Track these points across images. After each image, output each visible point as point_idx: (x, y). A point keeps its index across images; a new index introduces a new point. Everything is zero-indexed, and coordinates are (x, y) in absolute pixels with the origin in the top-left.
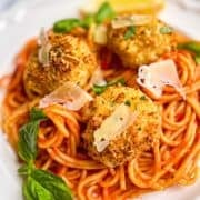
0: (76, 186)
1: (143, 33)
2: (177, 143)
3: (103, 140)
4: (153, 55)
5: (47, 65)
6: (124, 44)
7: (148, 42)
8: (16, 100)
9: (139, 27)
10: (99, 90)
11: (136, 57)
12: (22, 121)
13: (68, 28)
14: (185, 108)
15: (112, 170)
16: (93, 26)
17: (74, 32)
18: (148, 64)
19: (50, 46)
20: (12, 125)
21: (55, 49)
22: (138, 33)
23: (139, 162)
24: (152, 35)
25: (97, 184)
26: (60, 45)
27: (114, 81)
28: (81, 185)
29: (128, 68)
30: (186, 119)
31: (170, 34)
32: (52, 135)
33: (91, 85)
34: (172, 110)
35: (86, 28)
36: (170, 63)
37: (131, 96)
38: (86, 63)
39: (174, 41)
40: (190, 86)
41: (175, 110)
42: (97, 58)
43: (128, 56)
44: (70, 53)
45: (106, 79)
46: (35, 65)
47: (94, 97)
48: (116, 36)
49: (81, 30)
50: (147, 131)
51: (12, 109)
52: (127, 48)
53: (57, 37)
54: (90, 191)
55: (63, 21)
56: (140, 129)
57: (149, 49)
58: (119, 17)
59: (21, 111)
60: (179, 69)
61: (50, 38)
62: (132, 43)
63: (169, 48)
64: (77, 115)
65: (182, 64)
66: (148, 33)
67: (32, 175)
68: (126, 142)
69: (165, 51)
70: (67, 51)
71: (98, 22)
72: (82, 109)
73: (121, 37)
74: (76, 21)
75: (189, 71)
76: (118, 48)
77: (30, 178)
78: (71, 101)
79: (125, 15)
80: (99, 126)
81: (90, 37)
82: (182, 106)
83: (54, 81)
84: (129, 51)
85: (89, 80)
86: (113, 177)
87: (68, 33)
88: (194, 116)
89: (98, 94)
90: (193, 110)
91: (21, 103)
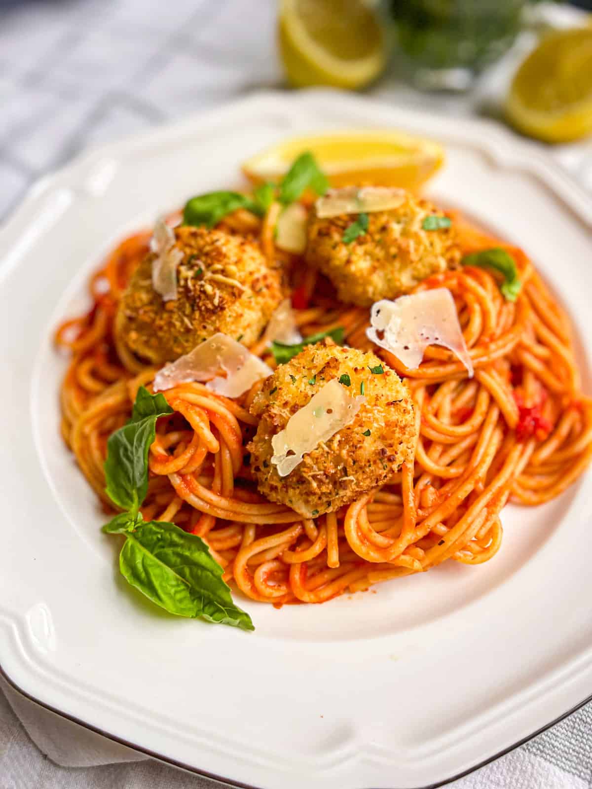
0: (232, 563)
1: (384, 229)
2: (453, 471)
3: (290, 453)
4: (405, 279)
5: (172, 296)
6: (342, 253)
7: (393, 250)
8: (94, 374)
9: (376, 215)
10: (285, 353)
11: (367, 282)
12: (110, 422)
13: (219, 213)
14: (476, 398)
15: (311, 526)
16: (274, 210)
17: (231, 222)
18: (392, 299)
19: (178, 255)
20: (88, 429)
21: (189, 261)
22: (372, 228)
23: (369, 513)
24: (405, 233)
25: (277, 559)
26: (202, 253)
27: (319, 335)
28: (243, 559)
29: (351, 307)
30: (476, 420)
31: (446, 231)
32: (180, 449)
33: (268, 344)
34: (445, 400)
35: (260, 214)
36: (443, 296)
37: (352, 364)
38: (258, 293)
39: (456, 246)
40: (486, 346)
41: (453, 401)
42: (282, 285)
43: (349, 279)
44: (223, 272)
45: (301, 330)
46: (144, 297)
47: (274, 368)
48: (324, 234)
49: (247, 218)
50: (383, 438)
51: (86, 395)
52: (348, 262)
53: (194, 235)
54: (262, 573)
55: (204, 198)
56: (368, 433)
57: (397, 264)
58: (332, 192)
59: (111, 398)
60: (464, 310)
61: (178, 237)
62: (360, 250)
63: (443, 264)
64: (235, 406)
65: (470, 298)
66: (396, 229)
67: (134, 535)
68: (338, 460)
69: (435, 270)
70: (218, 266)
71: (285, 202)
72: (246, 394)
73: (336, 237)
74: (236, 197)
75: (485, 314)
76: (328, 260)
77: (130, 541)
78: (224, 376)
79: (348, 188)
80: (283, 427)
81: (267, 235)
82: (470, 392)
83: (188, 331)
84: (353, 268)
85: (263, 333)
86: (311, 543)
87: (218, 226)
88: (494, 415)
89: (283, 361)
90: (492, 400)
91: (109, 383)
